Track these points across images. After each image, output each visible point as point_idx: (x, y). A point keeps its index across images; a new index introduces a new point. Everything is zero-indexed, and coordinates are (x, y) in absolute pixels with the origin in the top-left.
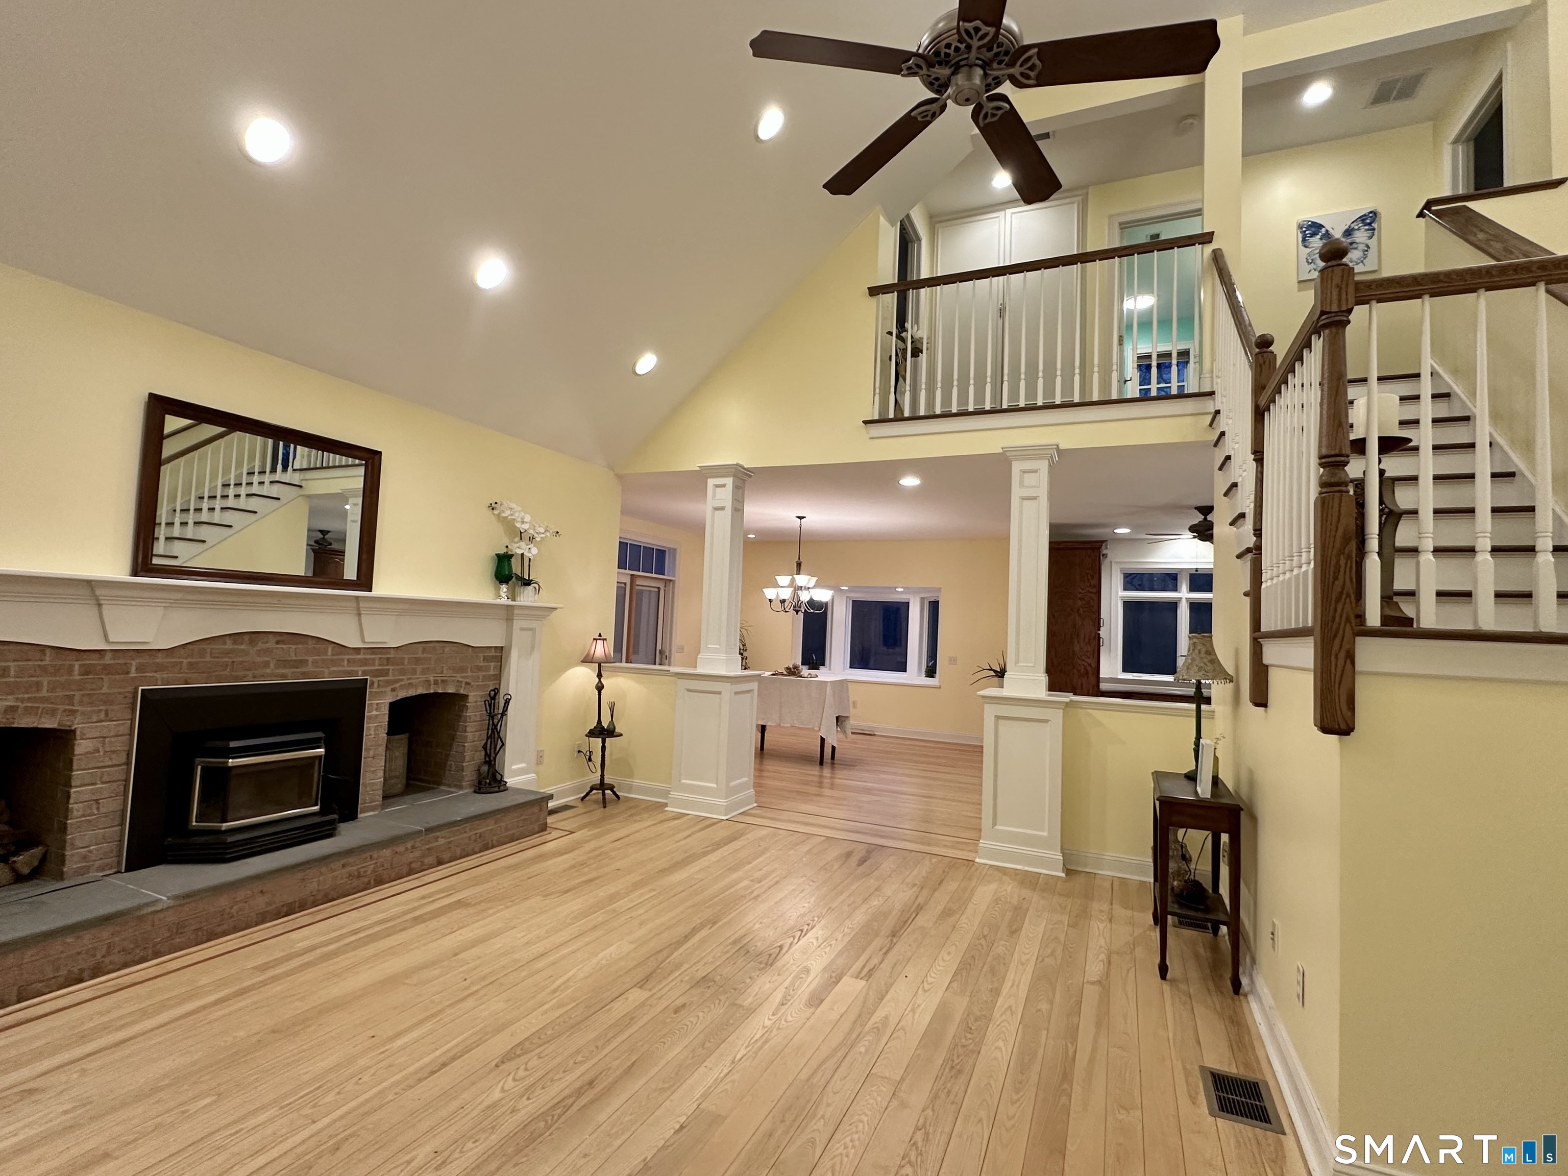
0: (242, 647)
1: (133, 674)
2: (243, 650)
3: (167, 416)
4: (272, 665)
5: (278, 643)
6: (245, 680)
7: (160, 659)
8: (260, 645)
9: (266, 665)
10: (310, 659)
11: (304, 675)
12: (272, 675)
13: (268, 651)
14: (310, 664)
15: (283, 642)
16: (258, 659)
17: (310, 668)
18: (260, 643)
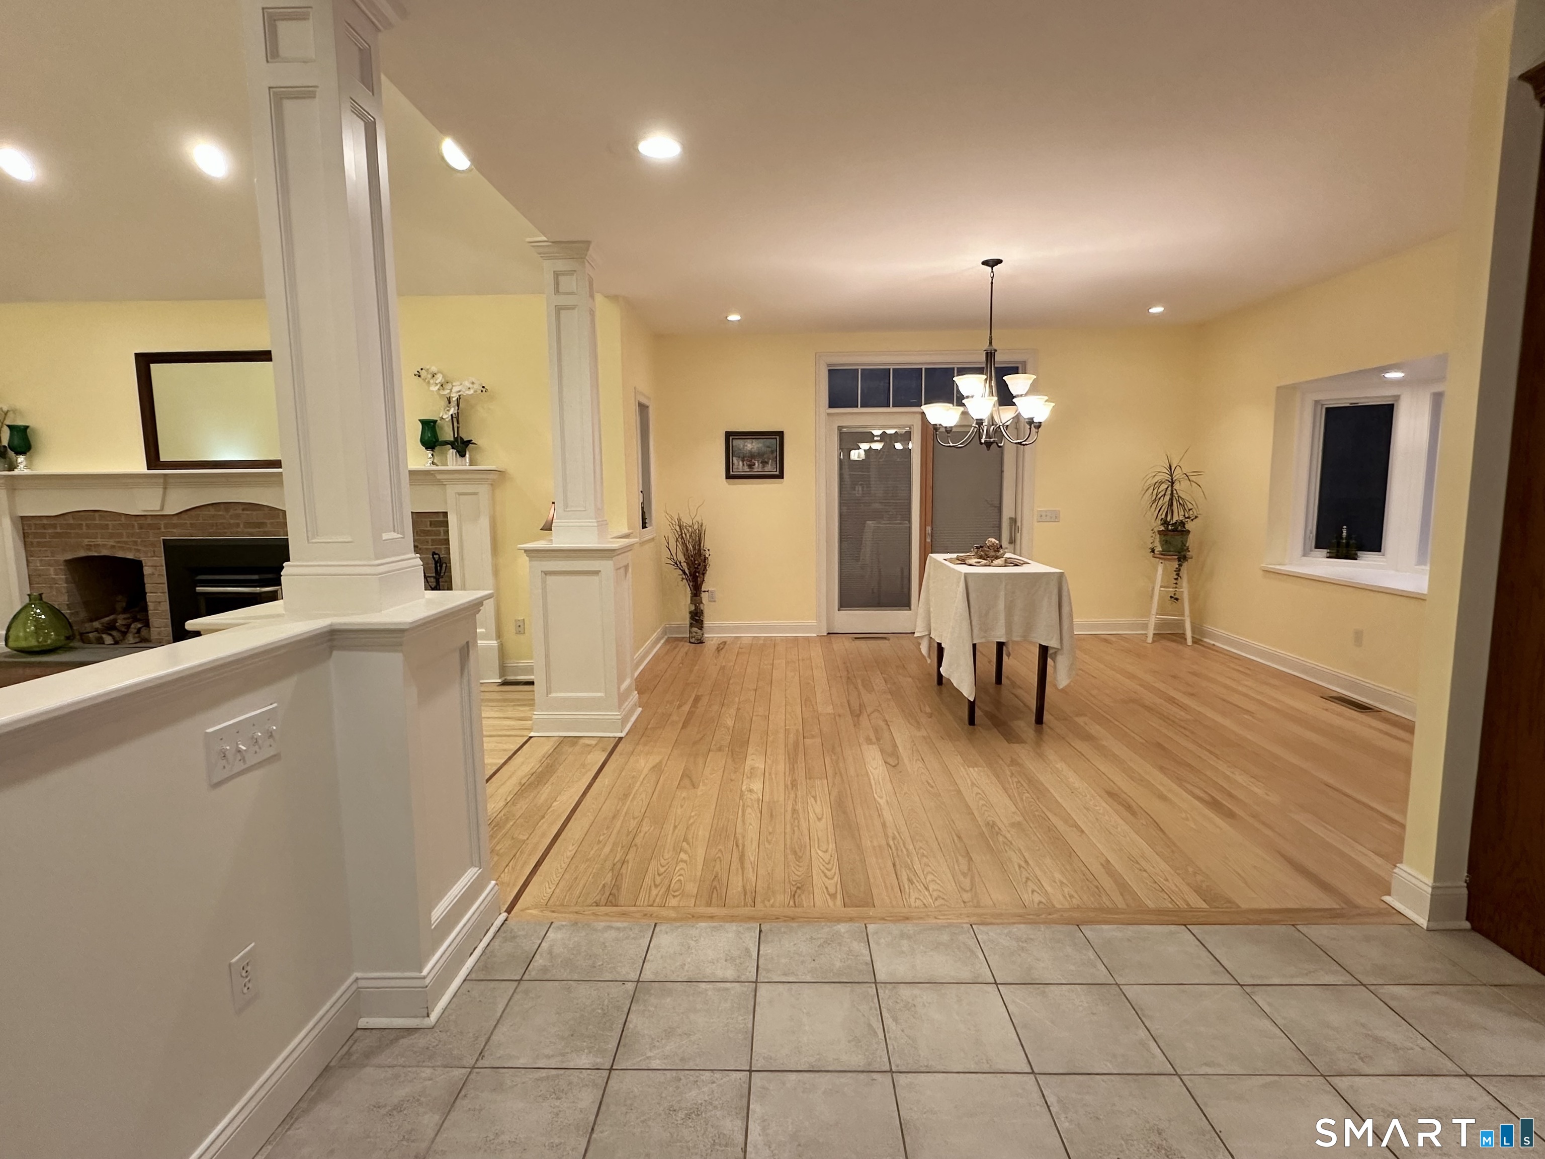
0: (220, 513)
1: (163, 530)
2: (221, 515)
3: (152, 365)
4: (241, 526)
5: (243, 510)
6: (227, 535)
7: (175, 521)
8: (232, 512)
9: (238, 525)
10: (268, 521)
11: (266, 533)
12: (243, 534)
13: (238, 516)
14: (269, 525)
15: (247, 510)
16: (232, 521)
17: (269, 528)
18: (231, 510)
